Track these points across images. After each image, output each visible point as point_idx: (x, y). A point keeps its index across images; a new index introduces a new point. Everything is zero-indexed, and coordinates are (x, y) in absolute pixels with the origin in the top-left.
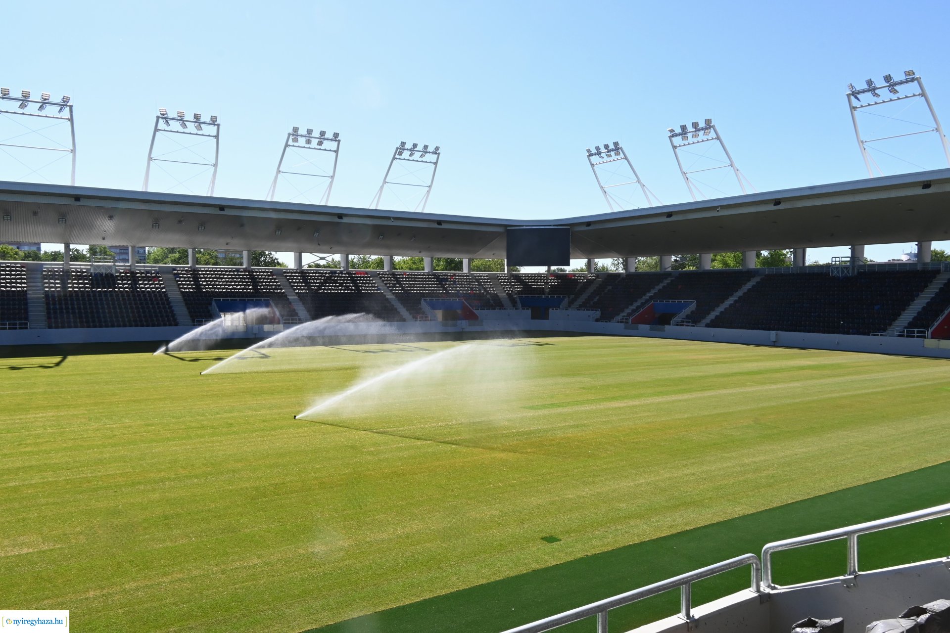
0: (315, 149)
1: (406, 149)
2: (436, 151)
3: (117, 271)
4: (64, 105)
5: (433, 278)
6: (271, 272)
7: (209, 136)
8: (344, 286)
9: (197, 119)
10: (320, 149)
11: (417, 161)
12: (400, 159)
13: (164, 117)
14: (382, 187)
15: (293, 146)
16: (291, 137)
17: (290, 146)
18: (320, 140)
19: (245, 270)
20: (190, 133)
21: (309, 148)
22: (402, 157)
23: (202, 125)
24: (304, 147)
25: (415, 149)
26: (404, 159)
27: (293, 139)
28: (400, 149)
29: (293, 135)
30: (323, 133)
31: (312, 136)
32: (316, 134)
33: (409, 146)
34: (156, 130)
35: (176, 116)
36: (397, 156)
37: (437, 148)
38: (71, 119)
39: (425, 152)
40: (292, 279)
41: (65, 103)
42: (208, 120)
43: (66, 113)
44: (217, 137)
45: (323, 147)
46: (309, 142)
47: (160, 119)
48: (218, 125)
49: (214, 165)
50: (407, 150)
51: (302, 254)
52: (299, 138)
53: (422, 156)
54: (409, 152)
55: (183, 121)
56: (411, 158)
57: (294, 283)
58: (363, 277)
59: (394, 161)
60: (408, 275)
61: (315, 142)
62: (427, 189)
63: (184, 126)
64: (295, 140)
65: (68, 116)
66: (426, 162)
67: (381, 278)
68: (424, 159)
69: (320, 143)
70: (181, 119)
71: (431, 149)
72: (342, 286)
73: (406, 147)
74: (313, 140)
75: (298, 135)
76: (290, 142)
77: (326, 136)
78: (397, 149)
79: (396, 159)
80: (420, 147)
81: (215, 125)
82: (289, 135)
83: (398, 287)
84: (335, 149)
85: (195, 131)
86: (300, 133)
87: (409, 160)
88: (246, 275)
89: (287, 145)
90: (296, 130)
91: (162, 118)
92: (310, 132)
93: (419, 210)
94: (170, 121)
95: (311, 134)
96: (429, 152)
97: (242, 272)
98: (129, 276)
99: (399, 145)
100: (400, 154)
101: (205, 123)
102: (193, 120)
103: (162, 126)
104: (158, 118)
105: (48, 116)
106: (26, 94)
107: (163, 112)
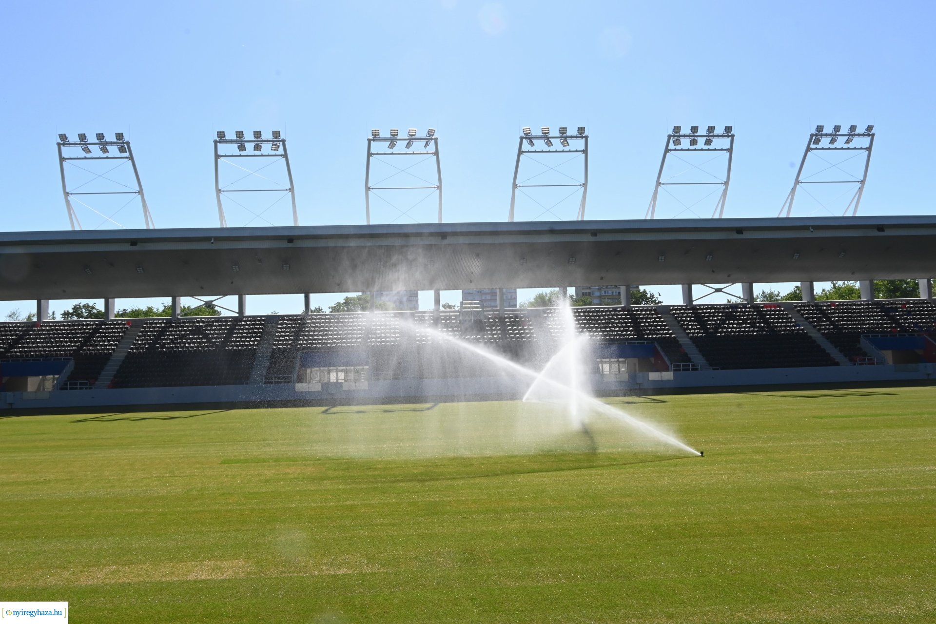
0: (702, 150)
1: (824, 135)
2: (869, 132)
3: (486, 317)
4: (429, 139)
5: (875, 308)
6: (655, 310)
7: (577, 151)
8: (749, 323)
9: (563, 133)
10: (709, 150)
11: (842, 149)
12: (816, 149)
13: (528, 137)
14: (794, 190)
15: (675, 150)
16: (672, 139)
17: (671, 150)
18: (708, 138)
19: (623, 309)
20: (556, 151)
21: (695, 150)
22: (819, 146)
24: (689, 150)
25: (838, 133)
26: (823, 149)
27: (674, 142)
28: (816, 135)
29: (674, 136)
30: (711, 129)
31: (698, 134)
32: (703, 131)
33: (828, 130)
34: (520, 152)
35: (540, 134)
37: (870, 128)
38: (436, 153)
39: (852, 135)
40: (682, 317)
41: (430, 138)
43: (431, 148)
44: (585, 151)
45: (712, 147)
46: (694, 142)
47: (524, 140)
48: (586, 137)
49: (584, 184)
50: (826, 135)
51: (693, 286)
52: (682, 140)
53: (847, 142)
54: (829, 139)
55: (548, 138)
56: (832, 146)
57: (684, 321)
58: (775, 311)
59: (809, 152)
60: (838, 305)
61: (701, 142)
62: (859, 185)
63: (549, 143)
64: (677, 143)
65: (433, 150)
66: (855, 148)
67: (799, 311)
68: (851, 145)
69: (708, 142)
70: (546, 137)
71: (860, 130)
72: (747, 324)
73: (824, 132)
74: (699, 139)
75: (680, 136)
76: (671, 146)
77: (716, 132)
78: (812, 135)
79: (812, 149)
80: (844, 130)
81: (582, 137)
82: (669, 136)
83: (824, 322)
84: (728, 146)
85: (560, 147)
86: (682, 132)
87: (829, 149)
88: (626, 315)
89: (667, 150)
90: (677, 129)
91: (526, 138)
92: (695, 129)
93: (849, 214)
94: (534, 141)
95: (697, 132)
96: (859, 135)
97: (620, 311)
98: (497, 322)
99: (814, 131)
100: (817, 142)
101: (571, 137)
102: (558, 135)
103: (526, 147)
104: (522, 138)
105: (415, 153)
106: (394, 133)
107: (527, 131)
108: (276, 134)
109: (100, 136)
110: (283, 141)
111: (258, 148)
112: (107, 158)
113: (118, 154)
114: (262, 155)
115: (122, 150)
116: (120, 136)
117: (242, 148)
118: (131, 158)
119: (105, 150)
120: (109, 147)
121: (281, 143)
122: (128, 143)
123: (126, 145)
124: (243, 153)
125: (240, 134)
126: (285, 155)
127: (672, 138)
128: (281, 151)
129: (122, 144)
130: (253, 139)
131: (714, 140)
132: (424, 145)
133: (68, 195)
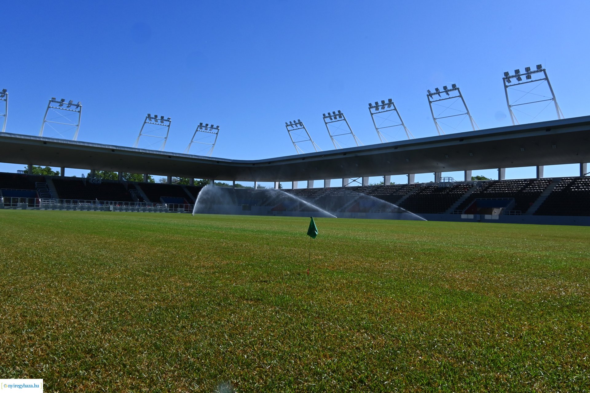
0: (527, 82)
4: (390, 104)
15: (510, 86)
16: (506, 80)
17: (508, 86)
18: (527, 75)
23: (449, 92)
24: (519, 84)
27: (507, 82)
29: (506, 78)
30: (528, 69)
31: (520, 74)
32: (523, 71)
35: (434, 92)
38: (395, 109)
43: (392, 107)
44: (461, 96)
45: (533, 79)
46: (519, 79)
48: (458, 89)
49: (467, 113)
52: (511, 79)
61: (523, 78)
63: (440, 96)
64: (509, 82)
65: (394, 108)
70: (437, 93)
76: (507, 84)
77: (532, 70)
81: (456, 89)
82: (504, 79)
86: (510, 75)
89: (506, 87)
90: (506, 74)
91: (430, 95)
92: (517, 71)
101: (451, 90)
102: (444, 91)
103: (431, 100)
104: (428, 95)
105: (387, 111)
106: (377, 103)
107: (429, 91)
108: (339, 111)
109: (295, 122)
110: (342, 114)
111: (335, 118)
112: (298, 129)
113: (301, 127)
114: (338, 121)
115: (301, 125)
116: (299, 120)
117: (331, 119)
118: (304, 128)
119: (297, 126)
124: (332, 121)
126: (345, 119)
128: (343, 118)
129: (301, 123)
130: (333, 115)
131: (532, 75)
132: (389, 107)
133: (294, 143)
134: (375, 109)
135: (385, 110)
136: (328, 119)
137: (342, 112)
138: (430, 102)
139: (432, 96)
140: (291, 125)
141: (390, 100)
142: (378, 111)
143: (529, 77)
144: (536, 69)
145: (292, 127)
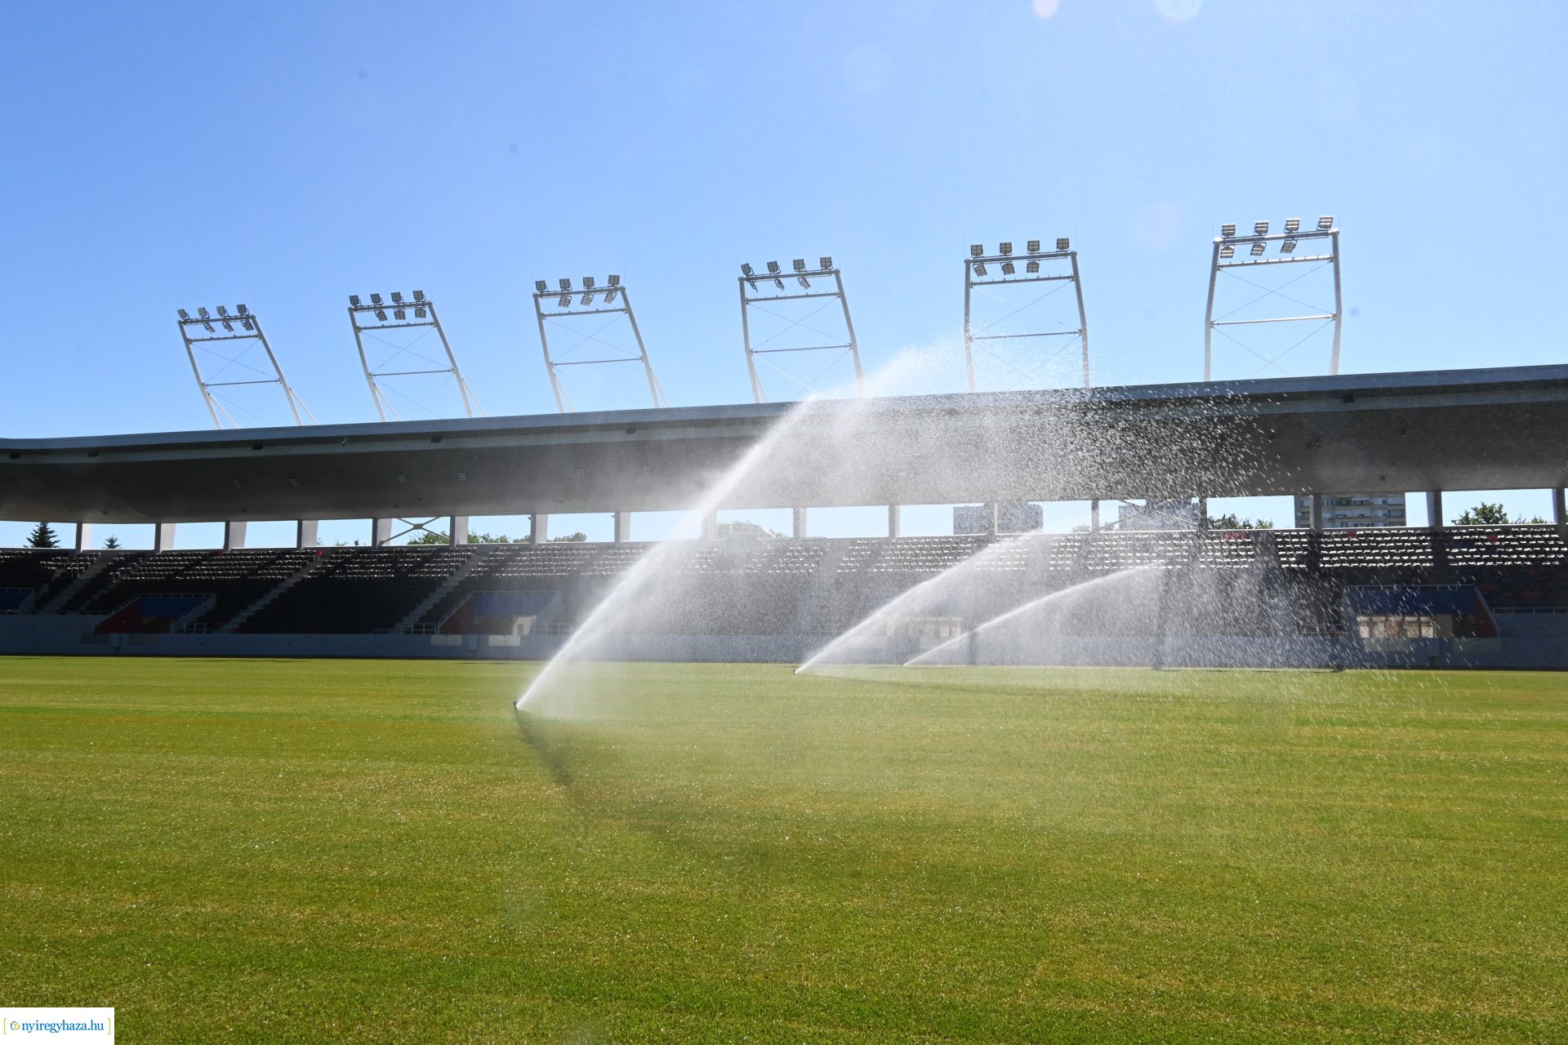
0: (1024, 280)
2: (1325, 229)
4: (613, 290)
9: (799, 269)
10: (1037, 279)
11: (1282, 262)
12: (1230, 265)
15: (980, 283)
16: (972, 267)
17: (975, 284)
18: (1031, 260)
21: (1013, 281)
22: (1234, 260)
23: (810, 280)
24: (1009, 281)
25: (1264, 236)
26: (1242, 264)
27: (976, 270)
28: (1225, 242)
29: (974, 262)
30: (1033, 246)
31: (1014, 255)
32: (1019, 249)
35: (765, 271)
36: (1221, 262)
37: (1322, 222)
38: (628, 310)
39: (1293, 237)
41: (614, 287)
42: (818, 267)
44: (840, 294)
45: (1041, 274)
46: (1008, 269)
47: (745, 282)
48: (837, 273)
49: (850, 345)
50: (1243, 241)
52: (987, 266)
53: (1288, 250)
54: (1249, 246)
55: (778, 277)
59: (1218, 273)
61: (1020, 267)
62: (1333, 323)
63: (782, 285)
64: (981, 271)
68: (1296, 254)
70: (774, 275)
73: (1238, 236)
74: (1016, 263)
76: (974, 277)
77: (1043, 250)
78: (1216, 244)
81: (830, 273)
82: (968, 262)
86: (986, 254)
87: (1253, 263)
89: (969, 285)
90: (977, 250)
91: (748, 280)
92: (1006, 248)
94: (759, 282)
100: (1229, 253)
101: (814, 274)
102: (793, 272)
103: (750, 292)
104: (741, 280)
105: (598, 311)
106: (565, 284)
107: (746, 268)
108: (418, 295)
109: (221, 310)
110: (430, 305)
111: (400, 315)
112: (235, 337)
113: (245, 332)
114: (408, 325)
115: (248, 326)
116: (242, 308)
117: (382, 317)
118: (260, 336)
119: (229, 328)
120: (232, 324)
121: (427, 307)
122: (253, 318)
123: (251, 321)
124: (385, 323)
125: (376, 298)
126: (436, 323)
127: (972, 264)
128: (429, 318)
129: (248, 320)
130: (393, 304)
131: (1042, 263)
132: (609, 299)
133: (203, 385)
134: (557, 299)
135: (592, 307)
136: (372, 314)
137: (427, 298)
138: (745, 301)
139: (756, 284)
140: (205, 320)
141: (614, 280)
142: (564, 310)
143: (1033, 267)
144: (1053, 249)
145: (211, 329)
